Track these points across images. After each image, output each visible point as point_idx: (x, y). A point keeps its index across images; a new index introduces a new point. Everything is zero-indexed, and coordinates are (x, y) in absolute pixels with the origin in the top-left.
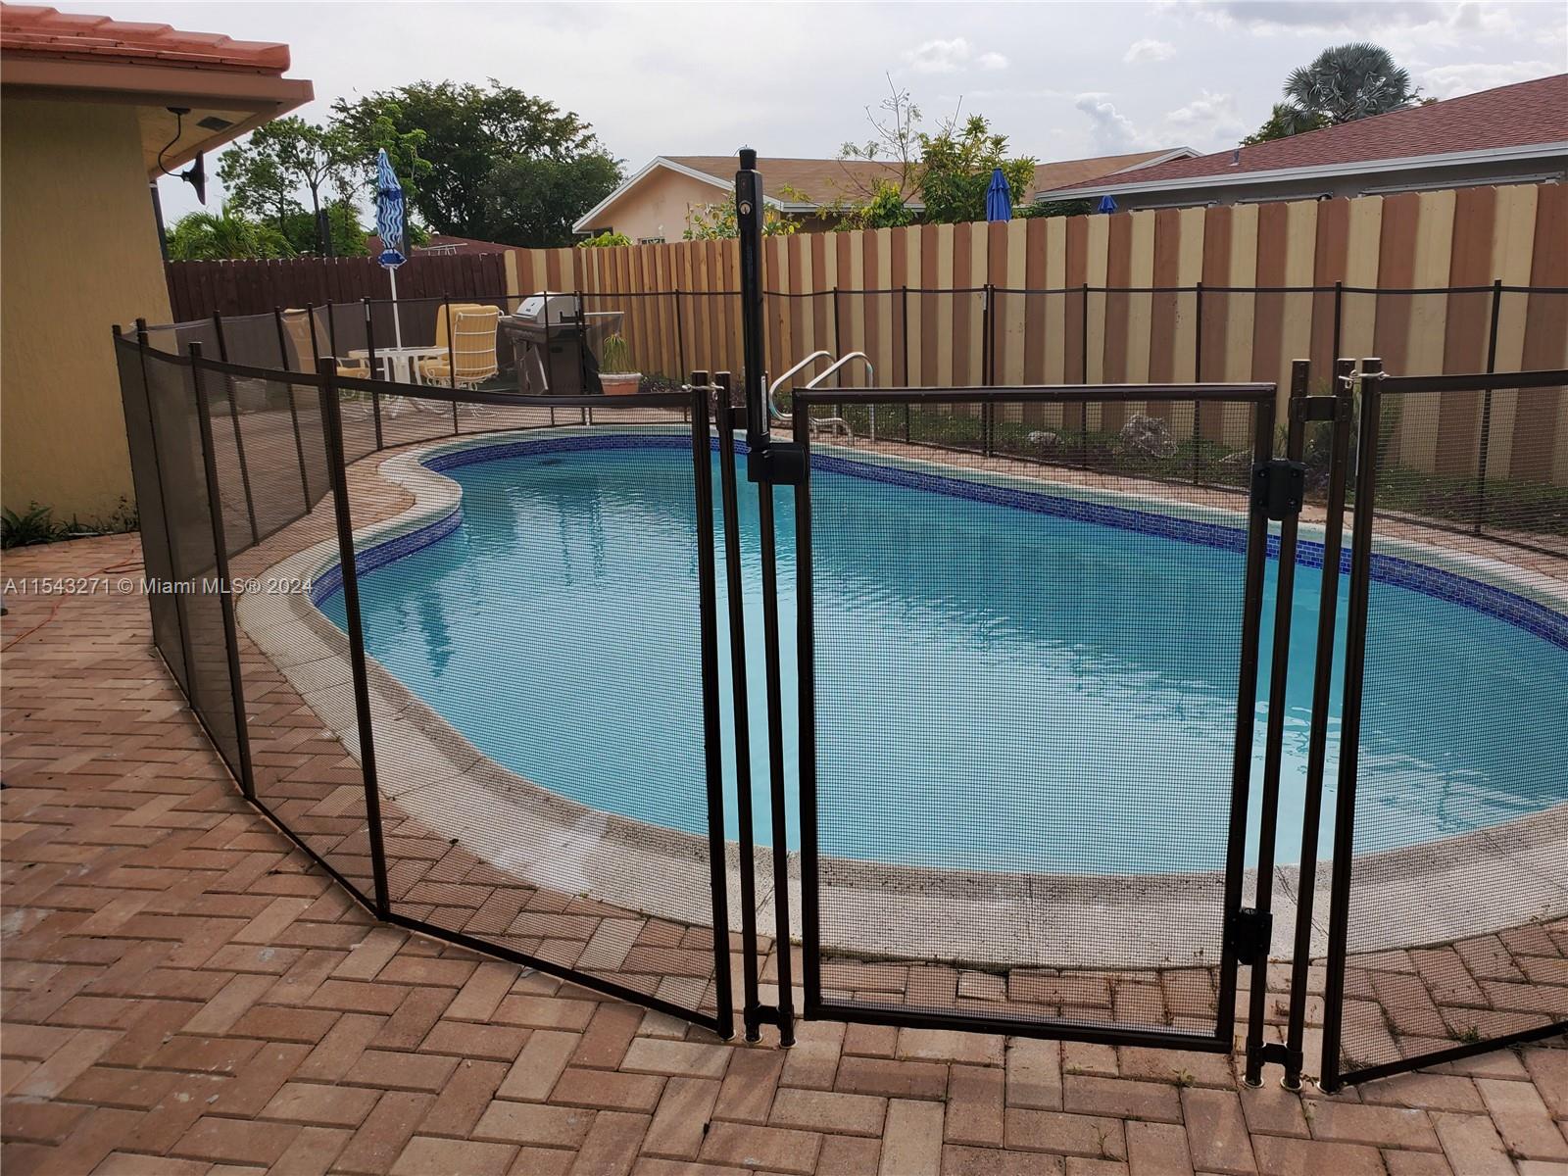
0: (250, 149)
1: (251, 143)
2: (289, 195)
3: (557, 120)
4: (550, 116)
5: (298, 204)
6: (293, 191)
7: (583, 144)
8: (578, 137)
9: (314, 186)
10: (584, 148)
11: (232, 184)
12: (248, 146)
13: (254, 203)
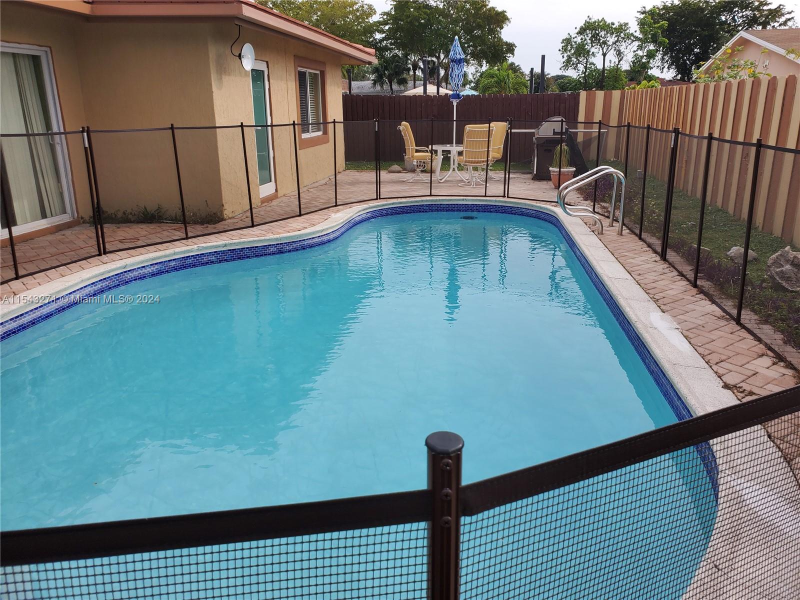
0: (576, 37)
1: (577, 34)
2: (592, 59)
3: (770, 10)
4: (765, 8)
5: (594, 65)
6: (593, 57)
7: (785, 23)
8: (783, 19)
9: (604, 55)
10: (785, 26)
11: (565, 55)
12: (576, 35)
13: (573, 64)
